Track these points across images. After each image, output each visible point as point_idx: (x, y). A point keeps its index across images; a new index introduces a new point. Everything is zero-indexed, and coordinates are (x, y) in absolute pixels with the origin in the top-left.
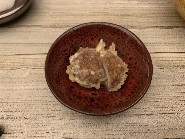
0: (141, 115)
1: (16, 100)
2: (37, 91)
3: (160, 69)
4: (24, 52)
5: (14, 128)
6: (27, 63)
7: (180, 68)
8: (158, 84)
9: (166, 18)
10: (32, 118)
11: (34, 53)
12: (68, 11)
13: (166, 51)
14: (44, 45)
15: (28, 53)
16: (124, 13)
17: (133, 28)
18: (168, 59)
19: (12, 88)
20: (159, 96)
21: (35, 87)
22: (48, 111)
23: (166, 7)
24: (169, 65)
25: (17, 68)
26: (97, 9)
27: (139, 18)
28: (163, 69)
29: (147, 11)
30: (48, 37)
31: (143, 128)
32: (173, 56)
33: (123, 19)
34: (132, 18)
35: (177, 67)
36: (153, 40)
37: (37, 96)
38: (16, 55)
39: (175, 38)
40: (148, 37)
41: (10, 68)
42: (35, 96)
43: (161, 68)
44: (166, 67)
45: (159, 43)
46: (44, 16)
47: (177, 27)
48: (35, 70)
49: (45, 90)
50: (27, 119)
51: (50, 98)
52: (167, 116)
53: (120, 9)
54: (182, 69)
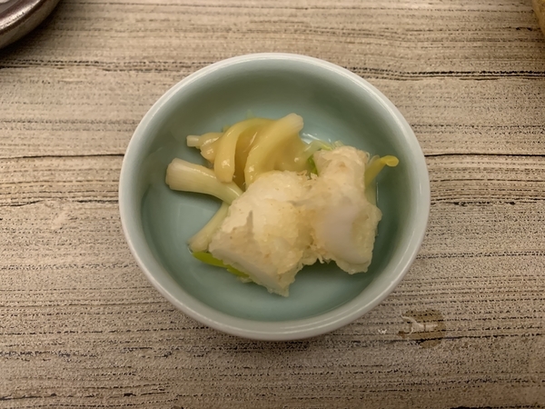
0: (395, 341)
1: (34, 298)
2: (93, 270)
3: (453, 206)
4: (50, 148)
5: (29, 382)
6: (61, 184)
7: (513, 203)
8: (448, 251)
9: (479, 44)
10: (82, 352)
11: (80, 154)
12: (182, 17)
13: (474, 151)
14: (109, 127)
15: (62, 153)
16: (355, 26)
17: (380, 76)
18: (479, 177)
19: (19, 261)
20: (447, 286)
21: (88, 259)
22: (129, 331)
23: (481, 7)
24: (480, 194)
25: (31, 200)
26: (272, 10)
27: (398, 43)
28: (463, 204)
29: (422, 21)
30: (122, 101)
31: (400, 380)
32: (492, 166)
33: (351, 46)
34: (379, 42)
35: (503, 201)
36: (439, 115)
37: (94, 286)
38: (24, 157)
39: (501, 109)
40: (424, 104)
41: (9, 201)
42: (88, 286)
43: (457, 204)
44: (471, 200)
45: (456, 125)
46: (107, 31)
47: (509, 74)
48: (87, 205)
49: (117, 270)
50: (68, 355)
51: (134, 294)
52: (466, 344)
53: (344, 11)
54: (516, 207)
